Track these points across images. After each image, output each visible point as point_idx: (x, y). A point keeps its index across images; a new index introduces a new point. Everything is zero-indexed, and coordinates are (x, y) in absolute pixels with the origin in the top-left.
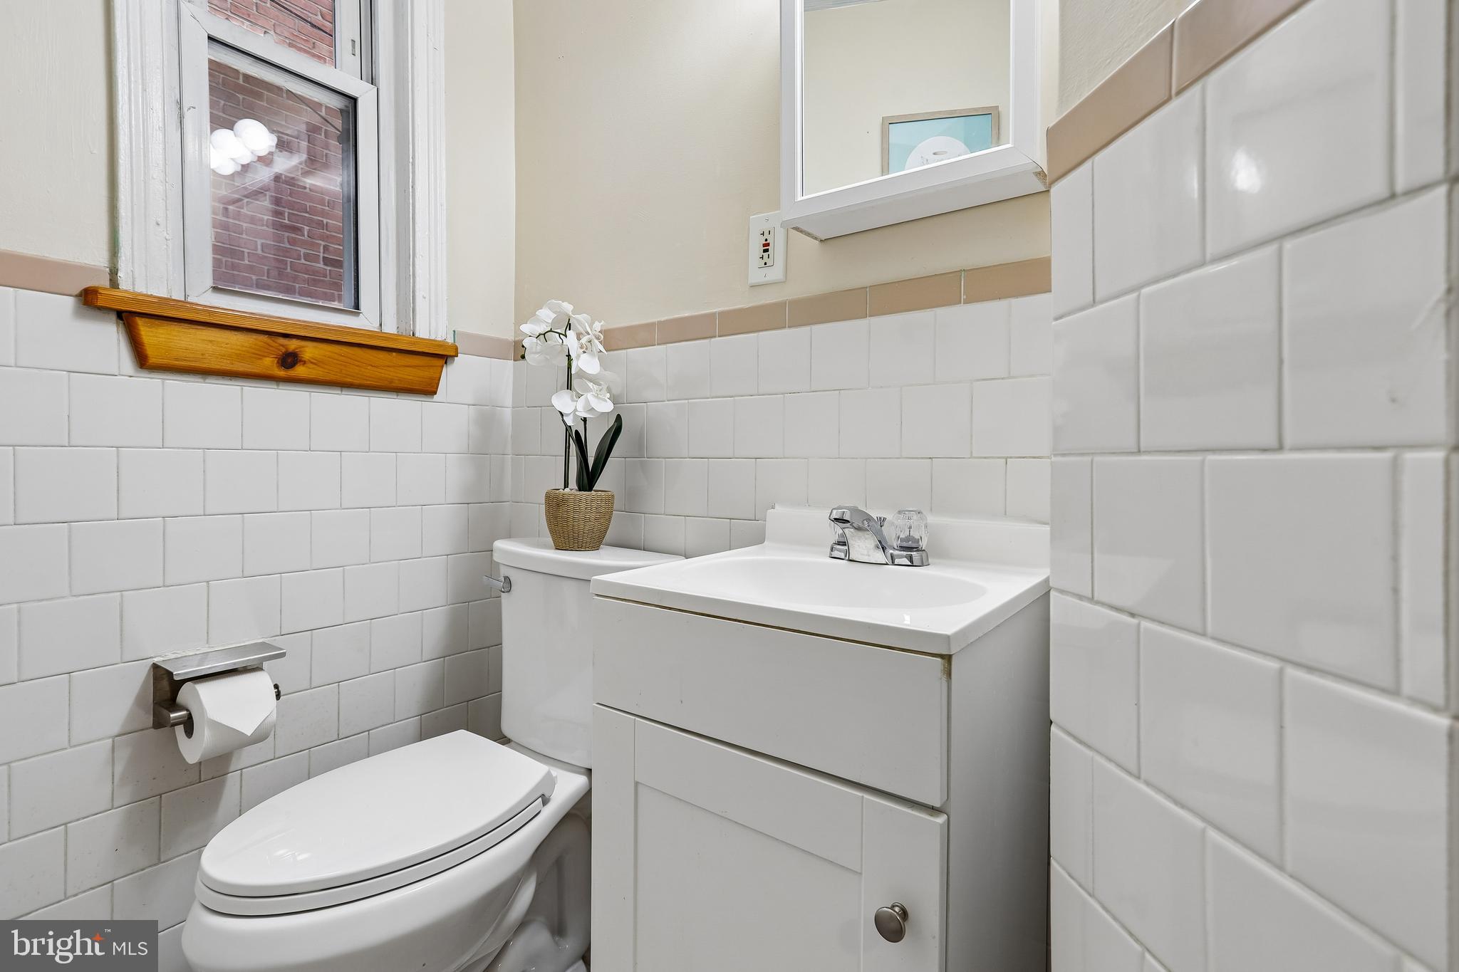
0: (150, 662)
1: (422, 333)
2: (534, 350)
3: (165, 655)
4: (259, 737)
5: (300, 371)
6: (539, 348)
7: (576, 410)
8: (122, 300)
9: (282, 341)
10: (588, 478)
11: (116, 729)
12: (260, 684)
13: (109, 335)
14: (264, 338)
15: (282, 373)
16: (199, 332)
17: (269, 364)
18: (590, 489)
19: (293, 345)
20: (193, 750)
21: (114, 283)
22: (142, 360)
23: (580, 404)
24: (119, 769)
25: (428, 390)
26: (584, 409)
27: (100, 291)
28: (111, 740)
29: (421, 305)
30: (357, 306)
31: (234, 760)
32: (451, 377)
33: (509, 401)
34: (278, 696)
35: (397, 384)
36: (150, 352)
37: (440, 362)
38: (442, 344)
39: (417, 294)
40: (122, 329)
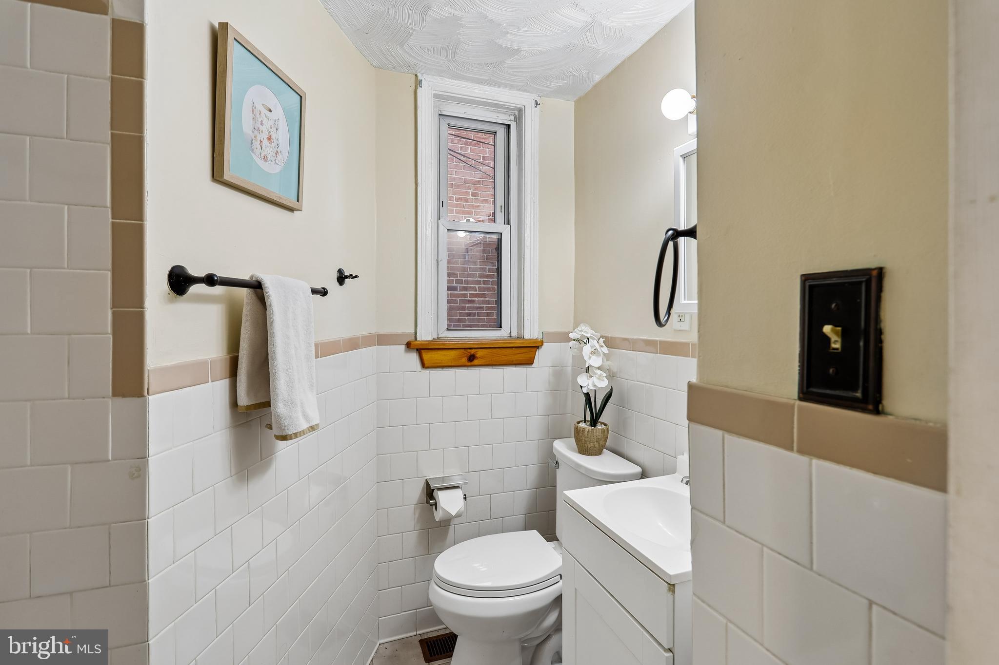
0: (425, 478)
1: (527, 336)
2: (574, 347)
3: (430, 476)
4: (458, 515)
5: (476, 362)
6: (577, 346)
7: (588, 385)
8: (418, 345)
9: (469, 350)
10: (594, 422)
11: (416, 503)
12: (459, 493)
13: (414, 357)
14: (463, 351)
15: (469, 364)
16: (439, 352)
17: (464, 360)
18: (595, 426)
19: (473, 351)
20: (438, 516)
21: (416, 339)
22: (424, 365)
23: (590, 382)
24: (417, 516)
25: (529, 362)
26: (592, 385)
27: (412, 343)
28: (414, 505)
29: (527, 324)
30: (501, 327)
31: (452, 521)
32: (541, 356)
33: (570, 363)
34: (465, 499)
35: (515, 362)
36: (426, 362)
37: (534, 349)
38: (535, 341)
39: (525, 318)
40: (418, 353)
